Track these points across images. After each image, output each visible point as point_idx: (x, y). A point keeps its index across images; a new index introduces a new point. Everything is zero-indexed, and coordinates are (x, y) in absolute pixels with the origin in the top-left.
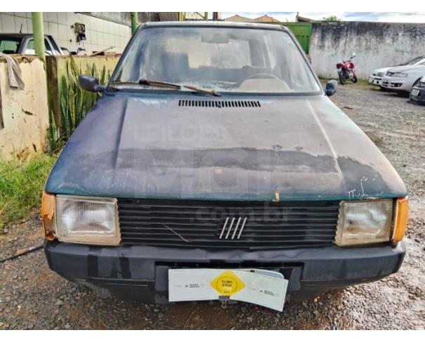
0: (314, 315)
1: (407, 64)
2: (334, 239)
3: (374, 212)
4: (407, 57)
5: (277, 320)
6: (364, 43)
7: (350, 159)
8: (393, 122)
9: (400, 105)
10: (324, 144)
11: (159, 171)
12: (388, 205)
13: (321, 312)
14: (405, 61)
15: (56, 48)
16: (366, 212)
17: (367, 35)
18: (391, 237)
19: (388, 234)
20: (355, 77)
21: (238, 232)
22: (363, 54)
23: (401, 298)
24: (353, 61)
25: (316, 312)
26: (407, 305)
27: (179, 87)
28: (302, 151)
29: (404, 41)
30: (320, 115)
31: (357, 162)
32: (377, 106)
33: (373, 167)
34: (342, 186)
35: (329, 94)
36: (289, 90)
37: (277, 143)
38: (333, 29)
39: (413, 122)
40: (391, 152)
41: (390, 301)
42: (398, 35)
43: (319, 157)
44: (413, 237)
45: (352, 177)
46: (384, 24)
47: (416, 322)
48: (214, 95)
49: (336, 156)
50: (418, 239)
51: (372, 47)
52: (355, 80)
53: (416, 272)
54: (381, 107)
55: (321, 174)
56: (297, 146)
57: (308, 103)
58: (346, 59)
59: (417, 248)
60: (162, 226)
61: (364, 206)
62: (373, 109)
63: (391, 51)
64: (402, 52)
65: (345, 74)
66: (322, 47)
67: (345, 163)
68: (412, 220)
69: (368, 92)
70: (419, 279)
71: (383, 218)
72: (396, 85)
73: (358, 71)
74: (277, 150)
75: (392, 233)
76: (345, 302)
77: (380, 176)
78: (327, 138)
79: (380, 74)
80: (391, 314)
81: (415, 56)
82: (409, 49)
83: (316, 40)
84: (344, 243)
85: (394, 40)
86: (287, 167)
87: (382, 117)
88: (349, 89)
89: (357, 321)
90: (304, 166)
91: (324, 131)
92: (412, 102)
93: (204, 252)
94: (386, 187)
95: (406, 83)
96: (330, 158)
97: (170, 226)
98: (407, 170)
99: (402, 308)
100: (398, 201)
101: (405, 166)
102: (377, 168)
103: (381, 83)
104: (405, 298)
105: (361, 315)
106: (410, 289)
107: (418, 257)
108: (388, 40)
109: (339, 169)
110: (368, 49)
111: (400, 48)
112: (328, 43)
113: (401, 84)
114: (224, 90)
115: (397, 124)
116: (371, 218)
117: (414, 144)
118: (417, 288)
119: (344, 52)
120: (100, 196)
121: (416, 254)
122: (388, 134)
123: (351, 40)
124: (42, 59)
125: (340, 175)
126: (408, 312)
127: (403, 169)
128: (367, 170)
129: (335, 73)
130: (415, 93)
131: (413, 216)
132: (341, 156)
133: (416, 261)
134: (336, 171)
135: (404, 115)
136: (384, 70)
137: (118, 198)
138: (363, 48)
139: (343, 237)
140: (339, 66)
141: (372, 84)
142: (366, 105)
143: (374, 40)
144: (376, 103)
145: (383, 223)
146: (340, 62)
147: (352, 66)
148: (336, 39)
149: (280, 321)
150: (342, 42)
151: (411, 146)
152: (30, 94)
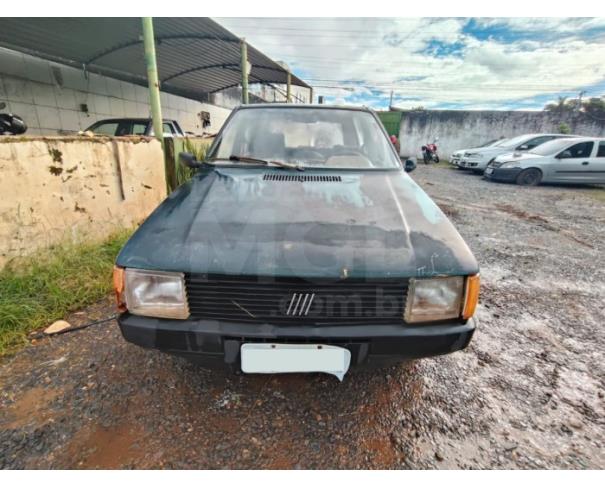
0: (386, 380)
1: (483, 146)
2: (402, 315)
3: (444, 288)
4: (483, 140)
5: (351, 384)
6: (446, 129)
7: (422, 235)
8: (468, 196)
9: (475, 182)
10: (398, 218)
11: (228, 245)
12: (459, 282)
13: (393, 376)
14: (481, 143)
15: (180, 131)
16: (437, 287)
17: (449, 122)
18: (461, 313)
19: (458, 311)
20: (437, 158)
21: (305, 308)
22: (444, 139)
23: (471, 363)
24: (436, 144)
25: (389, 376)
26: (477, 370)
27: (266, 163)
28: (376, 225)
29: (481, 127)
30: (398, 190)
31: (429, 237)
32: (455, 183)
33: (446, 243)
34: (412, 263)
35: (408, 170)
36: (372, 166)
37: (352, 218)
38: (421, 118)
39: (486, 197)
40: (465, 223)
41: (460, 366)
42: (475, 121)
43: (392, 232)
44: (483, 303)
45: (422, 253)
46: (464, 112)
47: (485, 389)
48: (298, 169)
49: (408, 230)
50: (489, 305)
51: (453, 132)
52: (437, 160)
53: (485, 337)
54: (459, 184)
55: (392, 249)
56: (371, 220)
57: (387, 179)
58: (430, 142)
59: (487, 314)
60: (228, 301)
61: (435, 283)
62: (451, 185)
63: (468, 135)
64: (479, 136)
65: (429, 156)
66: (410, 132)
67: (417, 238)
68: (483, 286)
69: (448, 171)
70: (489, 344)
71: (452, 295)
72: (473, 164)
73: (440, 153)
74: (350, 224)
75: (461, 308)
76: (417, 366)
77: (451, 253)
78: (401, 212)
79: (458, 156)
80: (461, 381)
81: (490, 140)
82: (485, 133)
83: (405, 126)
84: (412, 319)
85: (472, 126)
86: (357, 242)
87: (459, 193)
88: (432, 168)
89: (427, 386)
90: (375, 241)
91: (399, 205)
92: (486, 179)
93: (271, 327)
94: (457, 264)
95: (481, 162)
96: (403, 233)
97: (237, 301)
98: (480, 240)
99: (471, 374)
100: (469, 278)
101: (477, 236)
102: (449, 243)
103: (459, 163)
104: (475, 363)
105: (431, 380)
106: (479, 355)
107: (488, 322)
108: (467, 126)
109: (410, 244)
110: (449, 134)
111: (477, 132)
112: (415, 129)
113: (476, 164)
114: (308, 166)
115: (471, 198)
116: (442, 294)
117: (487, 215)
118: (487, 354)
119: (428, 137)
120: (167, 270)
121: (486, 320)
122: (463, 206)
123: (435, 127)
124: (159, 140)
125: (411, 250)
126: (476, 378)
127: (475, 238)
128: (438, 246)
129: (421, 154)
130: (489, 171)
131: (483, 283)
132: (414, 230)
133: (486, 326)
134: (406, 246)
135: (479, 190)
136: (462, 152)
137: (184, 273)
138: (445, 133)
139: (412, 313)
140: (424, 148)
141: (452, 163)
142: (445, 182)
143: (454, 125)
144: (454, 180)
145: (453, 300)
146: (425, 145)
147: (435, 148)
148: (422, 125)
149: (353, 386)
150: (427, 128)
151: (484, 218)
152: (149, 171)
